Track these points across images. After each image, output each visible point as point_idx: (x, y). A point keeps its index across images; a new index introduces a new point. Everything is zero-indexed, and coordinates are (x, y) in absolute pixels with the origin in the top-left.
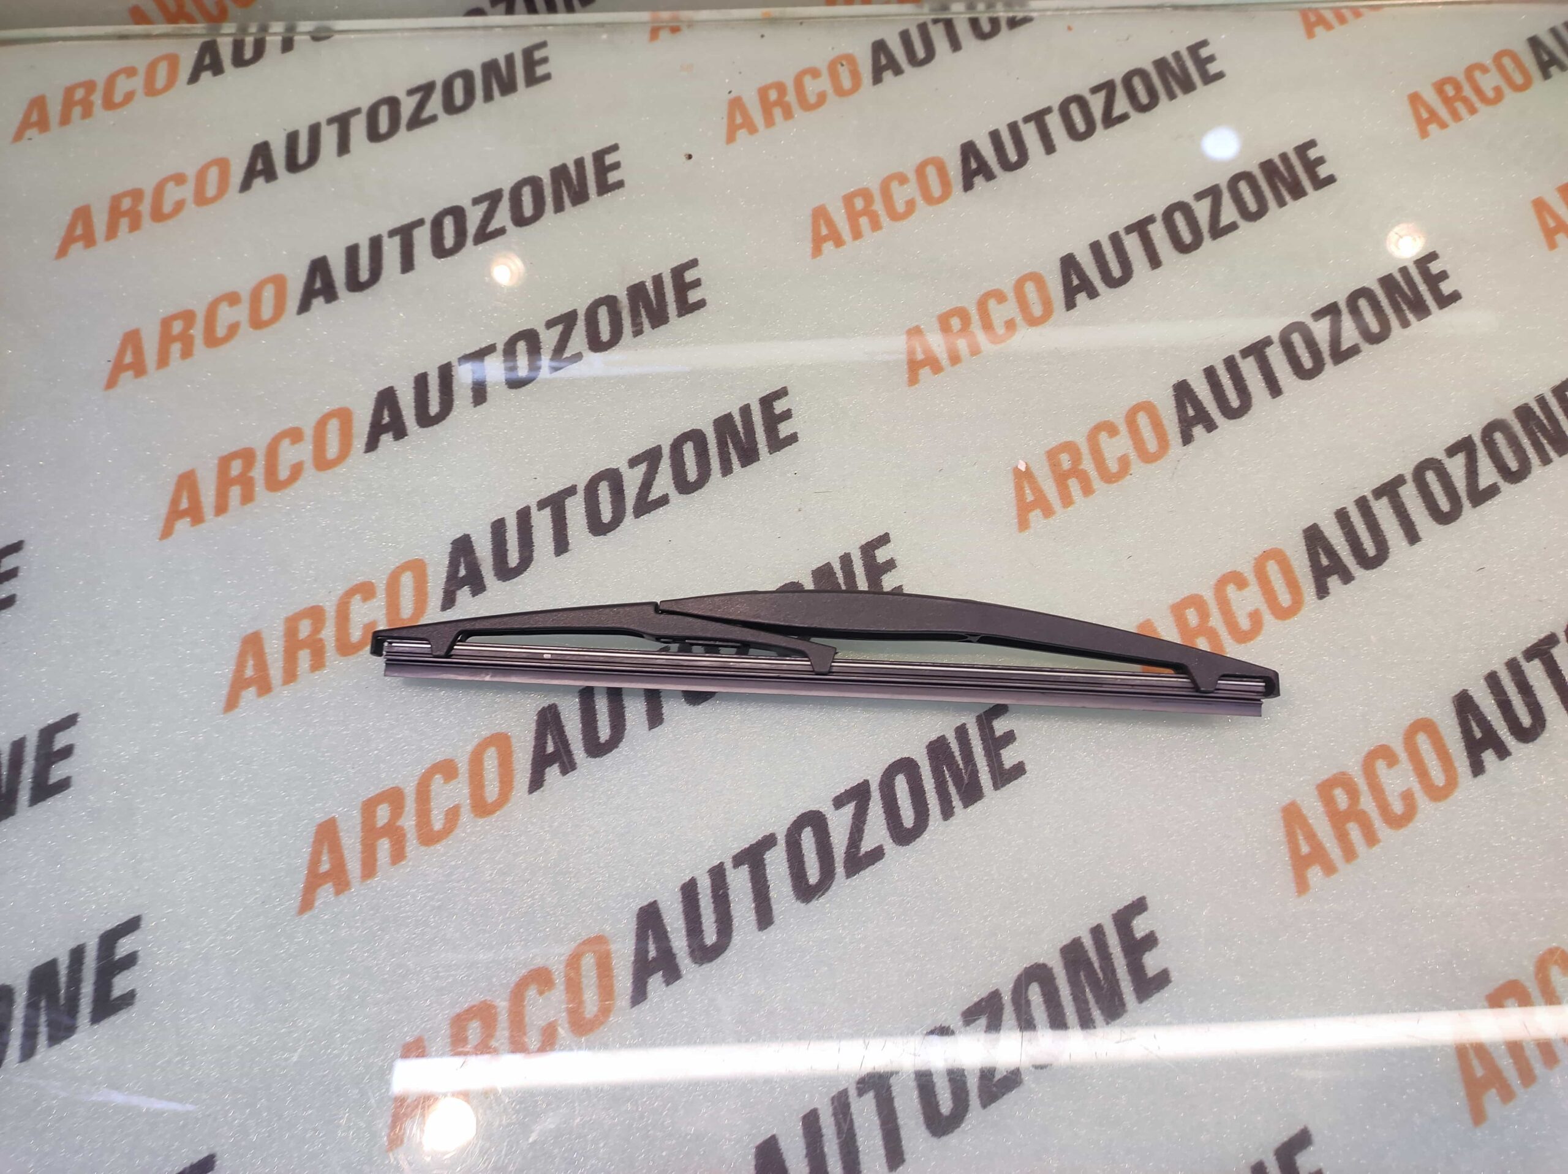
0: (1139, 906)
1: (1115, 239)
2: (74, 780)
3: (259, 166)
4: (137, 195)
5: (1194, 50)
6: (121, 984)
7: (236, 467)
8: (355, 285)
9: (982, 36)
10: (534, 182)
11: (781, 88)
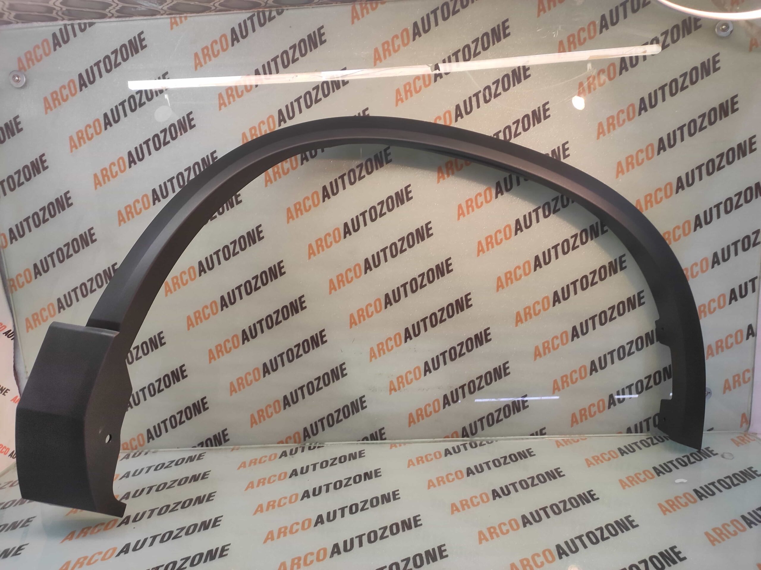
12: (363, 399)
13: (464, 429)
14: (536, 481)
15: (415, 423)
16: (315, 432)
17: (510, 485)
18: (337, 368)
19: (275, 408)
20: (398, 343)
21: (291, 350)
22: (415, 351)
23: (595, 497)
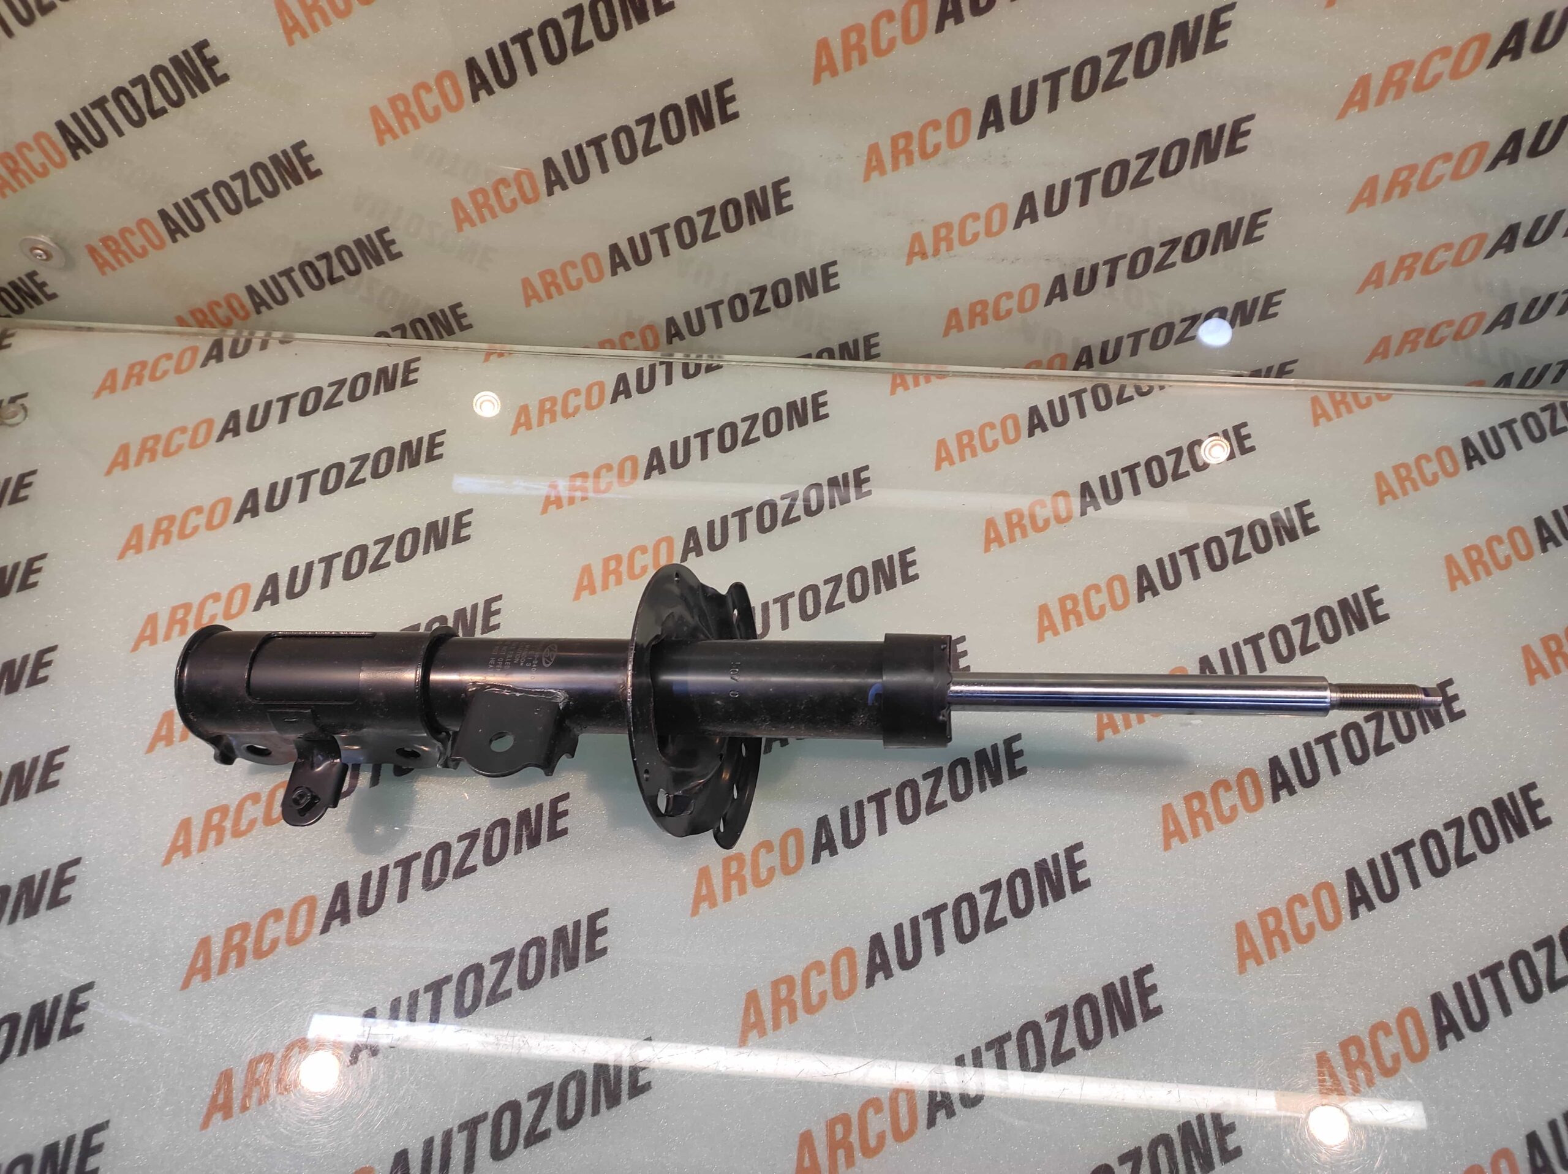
0: (604, 912)
1: (724, 520)
2: (60, 782)
3: (231, 426)
4: (157, 438)
5: (815, 397)
6: (65, 891)
7: (180, 614)
8: (270, 508)
9: (687, 375)
10: (390, 451)
11: (553, 400)
12: (831, 270)
13: (1087, 350)
14: (1246, 547)
15: (960, 329)
16: (696, 328)
17: (1182, 552)
18: (763, 190)
19: (587, 271)
20: (958, 136)
21: (626, 130)
22: (1005, 163)
23: (1381, 611)
